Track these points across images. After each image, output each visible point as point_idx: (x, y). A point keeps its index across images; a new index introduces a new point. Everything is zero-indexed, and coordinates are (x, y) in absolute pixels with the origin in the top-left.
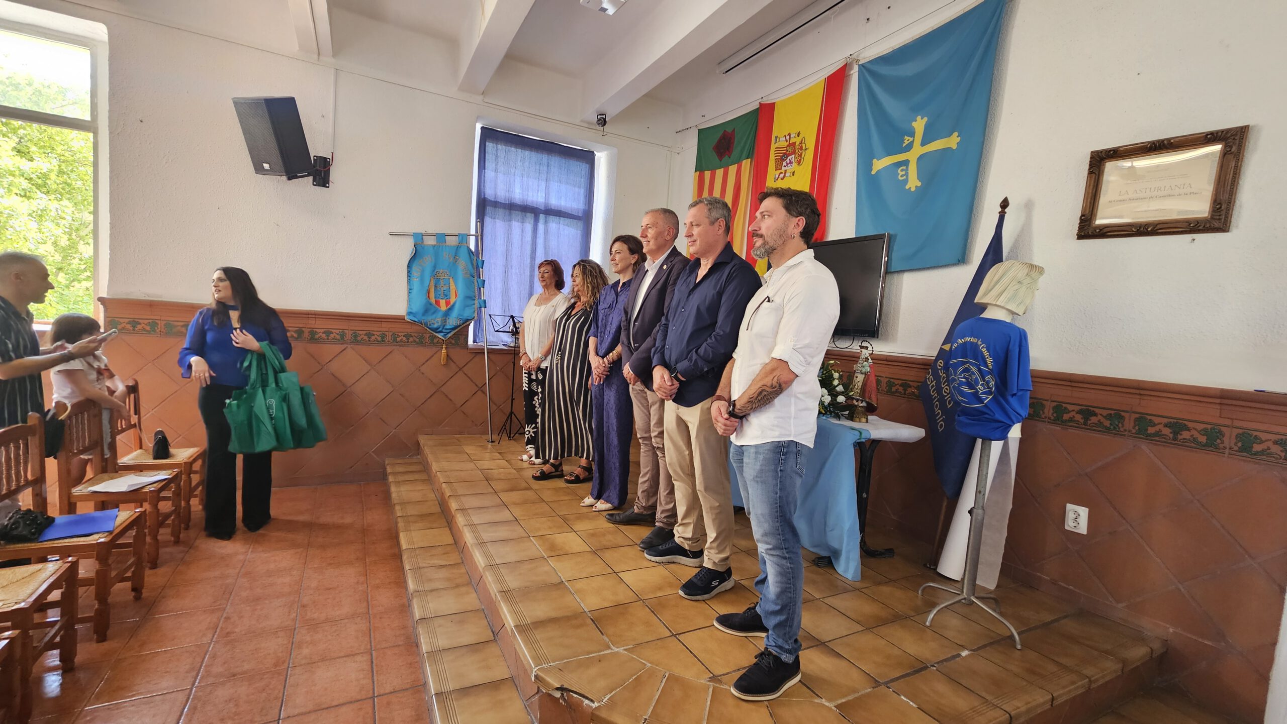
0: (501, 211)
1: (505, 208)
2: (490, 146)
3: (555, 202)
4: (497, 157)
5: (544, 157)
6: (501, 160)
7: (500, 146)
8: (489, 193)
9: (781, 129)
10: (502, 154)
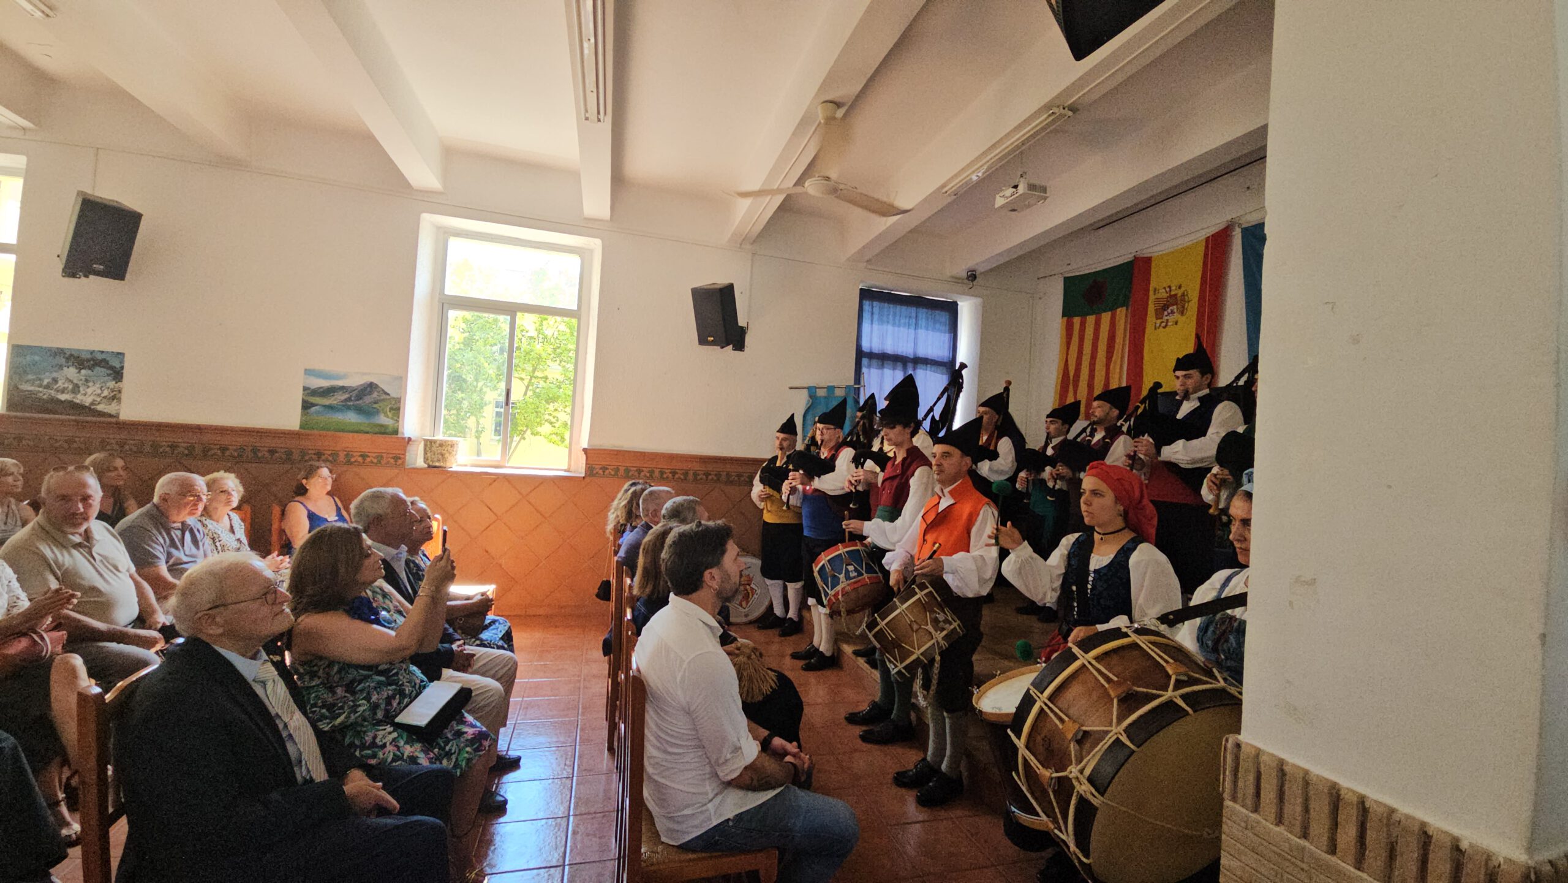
0: (874, 362)
1: (878, 358)
2: (867, 305)
3: (923, 352)
4: (872, 314)
5: (913, 310)
6: (876, 317)
7: (875, 303)
8: (866, 346)
9: (1160, 282)
10: (876, 310)
